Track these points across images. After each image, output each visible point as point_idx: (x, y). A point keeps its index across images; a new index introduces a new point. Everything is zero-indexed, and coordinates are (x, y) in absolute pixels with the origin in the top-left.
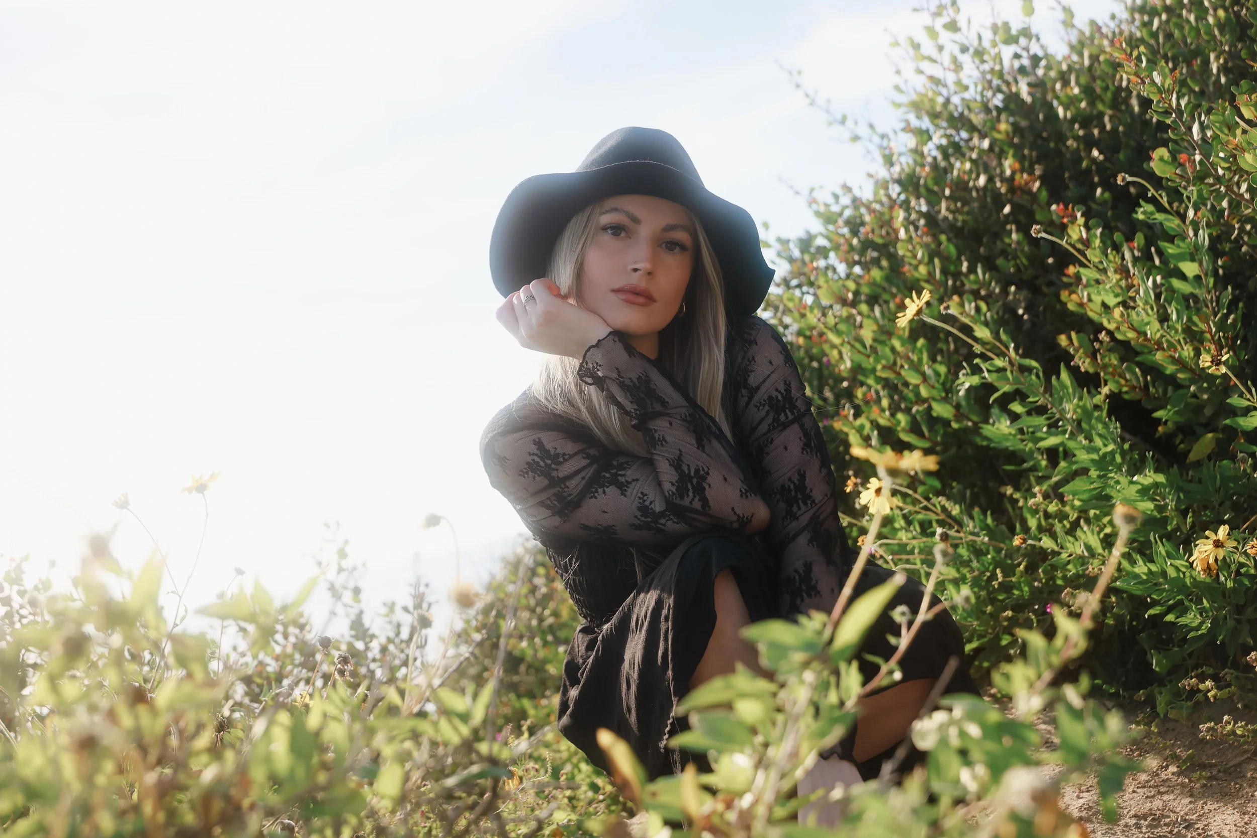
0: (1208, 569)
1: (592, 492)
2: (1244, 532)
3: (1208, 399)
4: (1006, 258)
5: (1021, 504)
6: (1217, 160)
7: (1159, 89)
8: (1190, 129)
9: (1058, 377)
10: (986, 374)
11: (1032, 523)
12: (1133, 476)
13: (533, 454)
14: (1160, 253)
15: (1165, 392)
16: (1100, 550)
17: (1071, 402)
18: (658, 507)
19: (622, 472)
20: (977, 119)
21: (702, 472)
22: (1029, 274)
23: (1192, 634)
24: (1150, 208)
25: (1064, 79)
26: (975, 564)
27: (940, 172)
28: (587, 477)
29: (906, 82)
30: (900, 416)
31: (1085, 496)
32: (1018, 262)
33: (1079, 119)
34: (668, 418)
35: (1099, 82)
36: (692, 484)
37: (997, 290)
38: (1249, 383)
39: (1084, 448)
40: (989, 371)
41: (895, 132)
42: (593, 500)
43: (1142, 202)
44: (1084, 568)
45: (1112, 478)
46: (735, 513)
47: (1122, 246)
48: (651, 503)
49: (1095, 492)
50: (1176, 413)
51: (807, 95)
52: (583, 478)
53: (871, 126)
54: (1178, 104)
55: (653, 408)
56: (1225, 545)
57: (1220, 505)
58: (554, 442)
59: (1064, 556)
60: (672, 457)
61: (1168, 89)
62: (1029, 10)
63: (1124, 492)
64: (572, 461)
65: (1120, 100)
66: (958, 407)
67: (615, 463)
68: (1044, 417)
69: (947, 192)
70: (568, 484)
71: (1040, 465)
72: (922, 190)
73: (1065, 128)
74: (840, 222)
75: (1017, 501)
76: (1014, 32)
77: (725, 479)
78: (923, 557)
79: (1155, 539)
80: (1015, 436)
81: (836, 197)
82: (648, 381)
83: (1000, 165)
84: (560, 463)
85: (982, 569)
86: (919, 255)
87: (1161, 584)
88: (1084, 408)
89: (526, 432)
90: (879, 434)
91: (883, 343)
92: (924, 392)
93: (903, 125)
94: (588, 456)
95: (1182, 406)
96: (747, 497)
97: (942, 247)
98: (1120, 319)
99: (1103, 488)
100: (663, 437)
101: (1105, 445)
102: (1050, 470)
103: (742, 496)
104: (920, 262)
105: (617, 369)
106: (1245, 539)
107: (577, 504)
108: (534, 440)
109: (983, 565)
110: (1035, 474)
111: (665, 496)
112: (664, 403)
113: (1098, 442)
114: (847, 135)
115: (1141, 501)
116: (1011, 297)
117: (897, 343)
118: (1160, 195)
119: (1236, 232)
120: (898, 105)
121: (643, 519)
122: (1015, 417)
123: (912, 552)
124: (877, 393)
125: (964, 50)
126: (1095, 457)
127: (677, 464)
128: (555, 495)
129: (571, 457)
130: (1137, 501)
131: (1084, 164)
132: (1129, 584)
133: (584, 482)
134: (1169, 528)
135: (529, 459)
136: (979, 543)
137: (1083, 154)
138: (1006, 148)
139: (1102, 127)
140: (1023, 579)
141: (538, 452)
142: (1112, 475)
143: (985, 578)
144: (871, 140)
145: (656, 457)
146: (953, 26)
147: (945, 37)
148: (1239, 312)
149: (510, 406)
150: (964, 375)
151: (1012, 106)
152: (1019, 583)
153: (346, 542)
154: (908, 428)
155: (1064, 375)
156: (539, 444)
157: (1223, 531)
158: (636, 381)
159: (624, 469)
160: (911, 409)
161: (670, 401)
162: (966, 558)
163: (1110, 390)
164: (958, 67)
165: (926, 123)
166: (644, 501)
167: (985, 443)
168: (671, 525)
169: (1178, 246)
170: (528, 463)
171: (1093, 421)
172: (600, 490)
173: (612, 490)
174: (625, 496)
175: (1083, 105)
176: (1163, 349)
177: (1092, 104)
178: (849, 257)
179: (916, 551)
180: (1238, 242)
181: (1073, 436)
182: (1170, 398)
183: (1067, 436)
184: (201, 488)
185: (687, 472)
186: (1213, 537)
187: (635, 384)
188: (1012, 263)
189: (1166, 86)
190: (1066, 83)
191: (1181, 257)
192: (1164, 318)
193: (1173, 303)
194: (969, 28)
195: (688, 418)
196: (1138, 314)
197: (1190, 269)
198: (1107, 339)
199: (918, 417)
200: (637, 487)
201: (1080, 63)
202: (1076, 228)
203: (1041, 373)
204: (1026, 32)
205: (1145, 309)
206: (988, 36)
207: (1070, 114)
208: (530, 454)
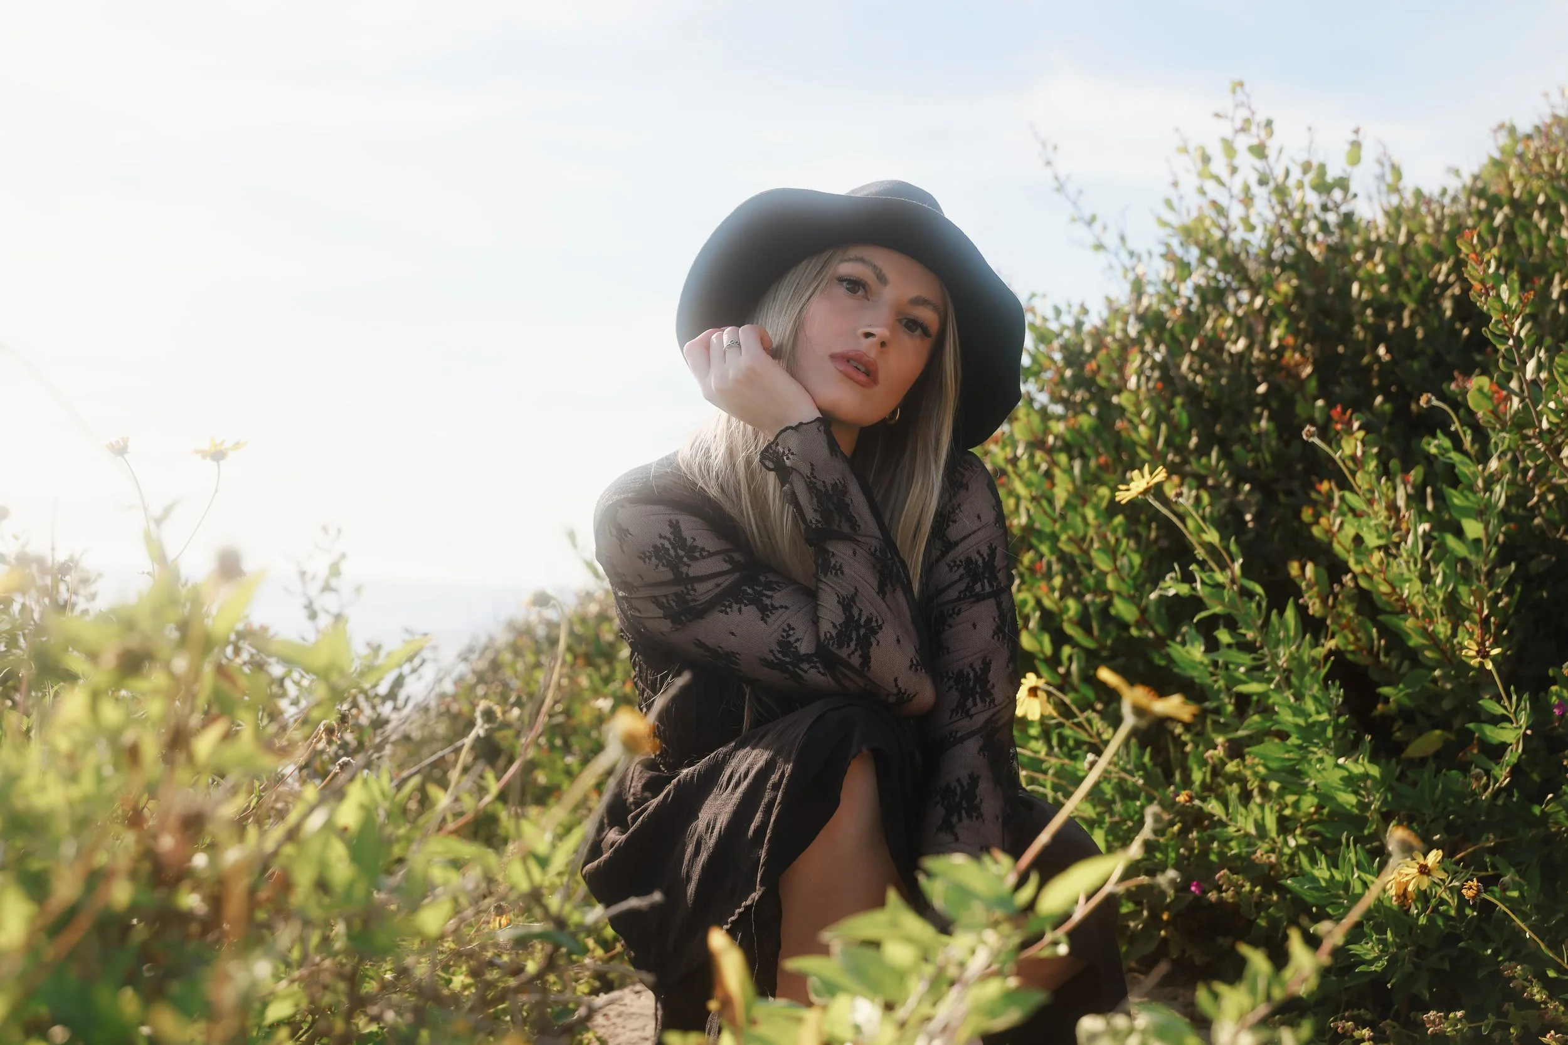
0: (1403, 896)
1: (724, 605)
2: (1457, 863)
3: (1452, 690)
4: (1244, 447)
5: (1188, 748)
6: (1546, 410)
7: (1503, 306)
8: (1525, 363)
9: (1281, 613)
10: (1198, 586)
11: (1197, 776)
12: (1339, 757)
13: (665, 538)
14: (1438, 496)
15: (1399, 666)
16: (1273, 834)
17: (1289, 647)
18: (805, 647)
19: (769, 593)
20: (1254, 269)
21: (874, 624)
22: (1269, 473)
23: (1362, 968)
24: (1447, 443)
25: (1369, 250)
26: (1118, 807)
27: (1193, 321)
28: (723, 586)
29: (1181, 198)
30: (1072, 604)
31: (1274, 765)
32: (1260, 456)
33: (1375, 305)
34: (853, 545)
35: (1411, 268)
36: (858, 635)
37: (1228, 484)
38: (1512, 688)
39: (1290, 707)
40: (1203, 582)
41: (1150, 254)
42: (721, 615)
43: (1439, 433)
44: (1250, 850)
45: (1315, 753)
46: (896, 685)
47: (1395, 476)
48: (797, 640)
49: (1288, 764)
50: (1407, 695)
51: (1056, 178)
52: (718, 585)
53: (1123, 239)
54: (1520, 330)
55: (839, 526)
56: (1433, 873)
57: (1432, 821)
58: (692, 529)
59: (1231, 830)
60: (844, 593)
61: (1514, 310)
62: (1354, 159)
63: (1325, 773)
64: (709, 560)
65: (1430, 296)
66: (1143, 611)
67: (762, 579)
68: (1252, 656)
69: (1195, 345)
70: (696, 586)
71: (1225, 709)
72: (1167, 336)
73: (1355, 309)
74: (1056, 344)
75: (1185, 744)
76: (1329, 178)
77: (898, 641)
78: (1056, 781)
79: (1348, 840)
80: (1206, 666)
81: (1058, 312)
82: (844, 492)
83: (1267, 332)
84: (695, 559)
85: (1125, 816)
86: (1146, 414)
87: (1340, 897)
88: (1300, 660)
89: (661, 508)
90: (1041, 617)
91: (1075, 508)
92: (1111, 583)
93: (1163, 250)
94: (731, 561)
95: (1418, 689)
96: (916, 670)
97: (1173, 412)
98: (1377, 566)
99: (1299, 761)
100: (841, 566)
101: (1318, 713)
102: (1236, 721)
103: (911, 667)
104: (1143, 423)
105: (812, 465)
106: (1456, 872)
107: (700, 613)
108: (670, 521)
109: (1126, 810)
110: (1215, 717)
111: (818, 636)
112: (854, 525)
113: (1310, 706)
114: (1090, 240)
115: (1344, 791)
116: (1241, 497)
117: (1090, 514)
118: (1464, 432)
119: (1535, 499)
120: (1164, 224)
121: (780, 656)
122: (1212, 645)
123: (1045, 772)
124: (1049, 565)
125: (1263, 182)
126: (1301, 721)
127: (847, 604)
128: (676, 594)
129: (711, 555)
130: (1339, 790)
131: (1366, 360)
132: (1302, 887)
133: (717, 591)
134: (1366, 832)
135: (659, 542)
136: (1130, 783)
137: (1368, 347)
138: (1279, 314)
139: (1399, 320)
140: (1172, 843)
141: (672, 537)
142: (1315, 749)
143: (1125, 827)
144: (1116, 255)
145: (821, 585)
146: (1259, 151)
147: (1245, 160)
148: (1516, 596)
149: (647, 468)
150: (1171, 578)
151: (1302, 266)
152: (1167, 846)
153: (343, 556)
154: (1075, 619)
155: (1290, 613)
156: (675, 527)
157: (1434, 856)
158: (830, 488)
159: (773, 590)
160: (1083, 596)
161: (862, 526)
162: (1108, 796)
163: (1337, 646)
164: (1248, 200)
165: (1191, 256)
166: (789, 636)
167: (1163, 663)
168: (814, 675)
169: (1467, 498)
170: (655, 547)
171: (1307, 678)
172: (735, 607)
173: (750, 612)
174: (766, 622)
175: (1384, 288)
176: (1417, 617)
177: (1393, 289)
178: (1057, 390)
179: (1051, 772)
180: (1533, 512)
181: (1278, 688)
182: (1404, 675)
183: (1272, 686)
184: (218, 456)
185: (856, 617)
186: (1421, 860)
187: (827, 491)
188: (1251, 456)
189: (1513, 307)
190: (1369, 256)
191: (1467, 512)
192: (1426, 578)
193: (1442, 565)
194: (1278, 159)
195: (878, 553)
196: (1399, 565)
197: (1473, 528)
198: (1351, 584)
199: (1091, 610)
200: (785, 616)
201: (1394, 237)
202: (1352, 442)
203: (1264, 604)
204: (1343, 184)
205: (1407, 563)
206: (1296, 174)
207: (1365, 296)
208: (661, 537)
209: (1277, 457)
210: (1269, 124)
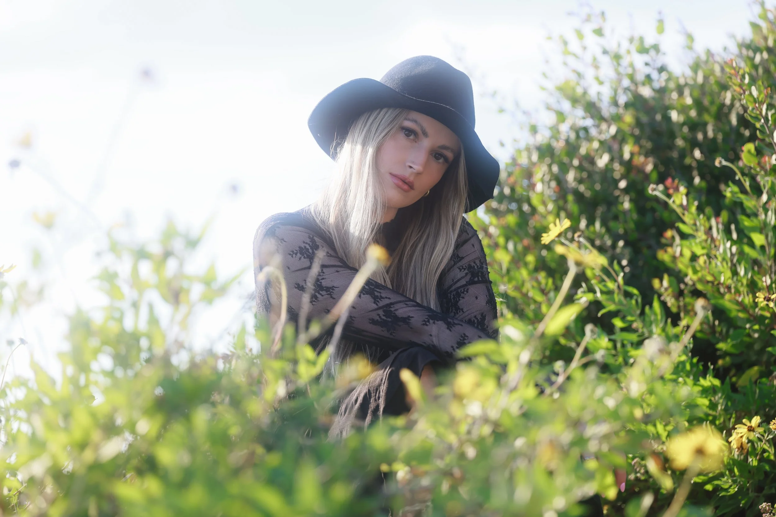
0: (741, 447)
7: (754, 99)
8: (772, 132)
9: (651, 306)
10: (599, 294)
13: (306, 243)
14: (738, 227)
15: (727, 331)
20: (606, 109)
22: (634, 236)
24: (736, 189)
25: (680, 90)
27: (571, 147)
29: (552, 70)
33: (689, 124)
35: (708, 97)
40: (601, 291)
41: (537, 110)
43: (730, 183)
53: (516, 103)
54: (767, 114)
56: (756, 430)
61: (761, 101)
62: (661, 29)
65: (723, 115)
68: (636, 334)
69: (575, 163)
72: (556, 160)
73: (676, 128)
76: (647, 45)
83: (621, 149)
89: (300, 229)
98: (703, 265)
104: (550, 213)
108: (309, 236)
115: (701, 397)
118: (745, 180)
120: (543, 88)
125: (605, 52)
130: (698, 398)
131: (687, 160)
135: (303, 245)
137: (687, 152)
138: (628, 137)
139: (705, 134)
141: (310, 243)
146: (599, 32)
147: (591, 40)
150: (582, 292)
155: (656, 305)
156: (312, 239)
157: (756, 420)
164: (596, 66)
165: (566, 106)
169: (752, 221)
175: (693, 113)
176: (731, 293)
177: (700, 113)
182: (730, 334)
186: (748, 424)
189: (760, 99)
190: (681, 93)
191: (754, 229)
192: (735, 273)
193: (743, 264)
196: (716, 264)
197: (759, 239)
198: (691, 283)
201: (695, 80)
202: (680, 196)
203: (640, 300)
204: (656, 48)
205: (722, 263)
206: (625, 45)
207: (682, 119)
208: (304, 242)
209: (638, 225)
210: (603, 14)
